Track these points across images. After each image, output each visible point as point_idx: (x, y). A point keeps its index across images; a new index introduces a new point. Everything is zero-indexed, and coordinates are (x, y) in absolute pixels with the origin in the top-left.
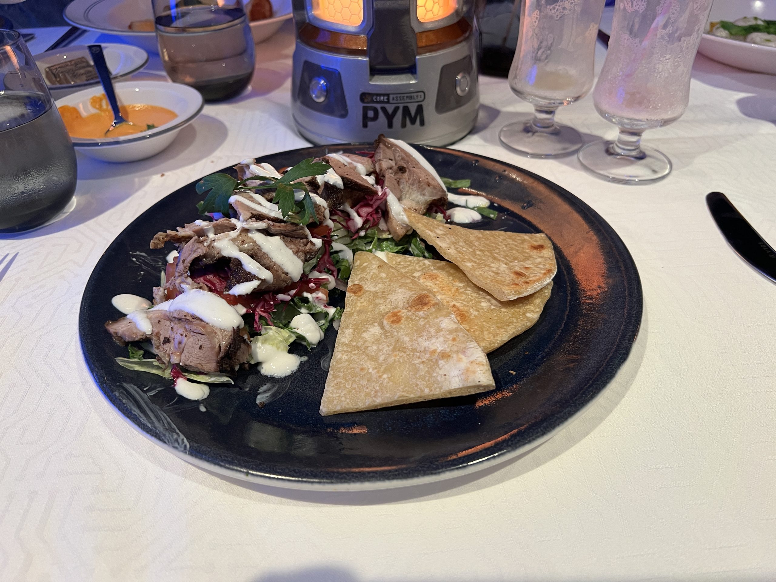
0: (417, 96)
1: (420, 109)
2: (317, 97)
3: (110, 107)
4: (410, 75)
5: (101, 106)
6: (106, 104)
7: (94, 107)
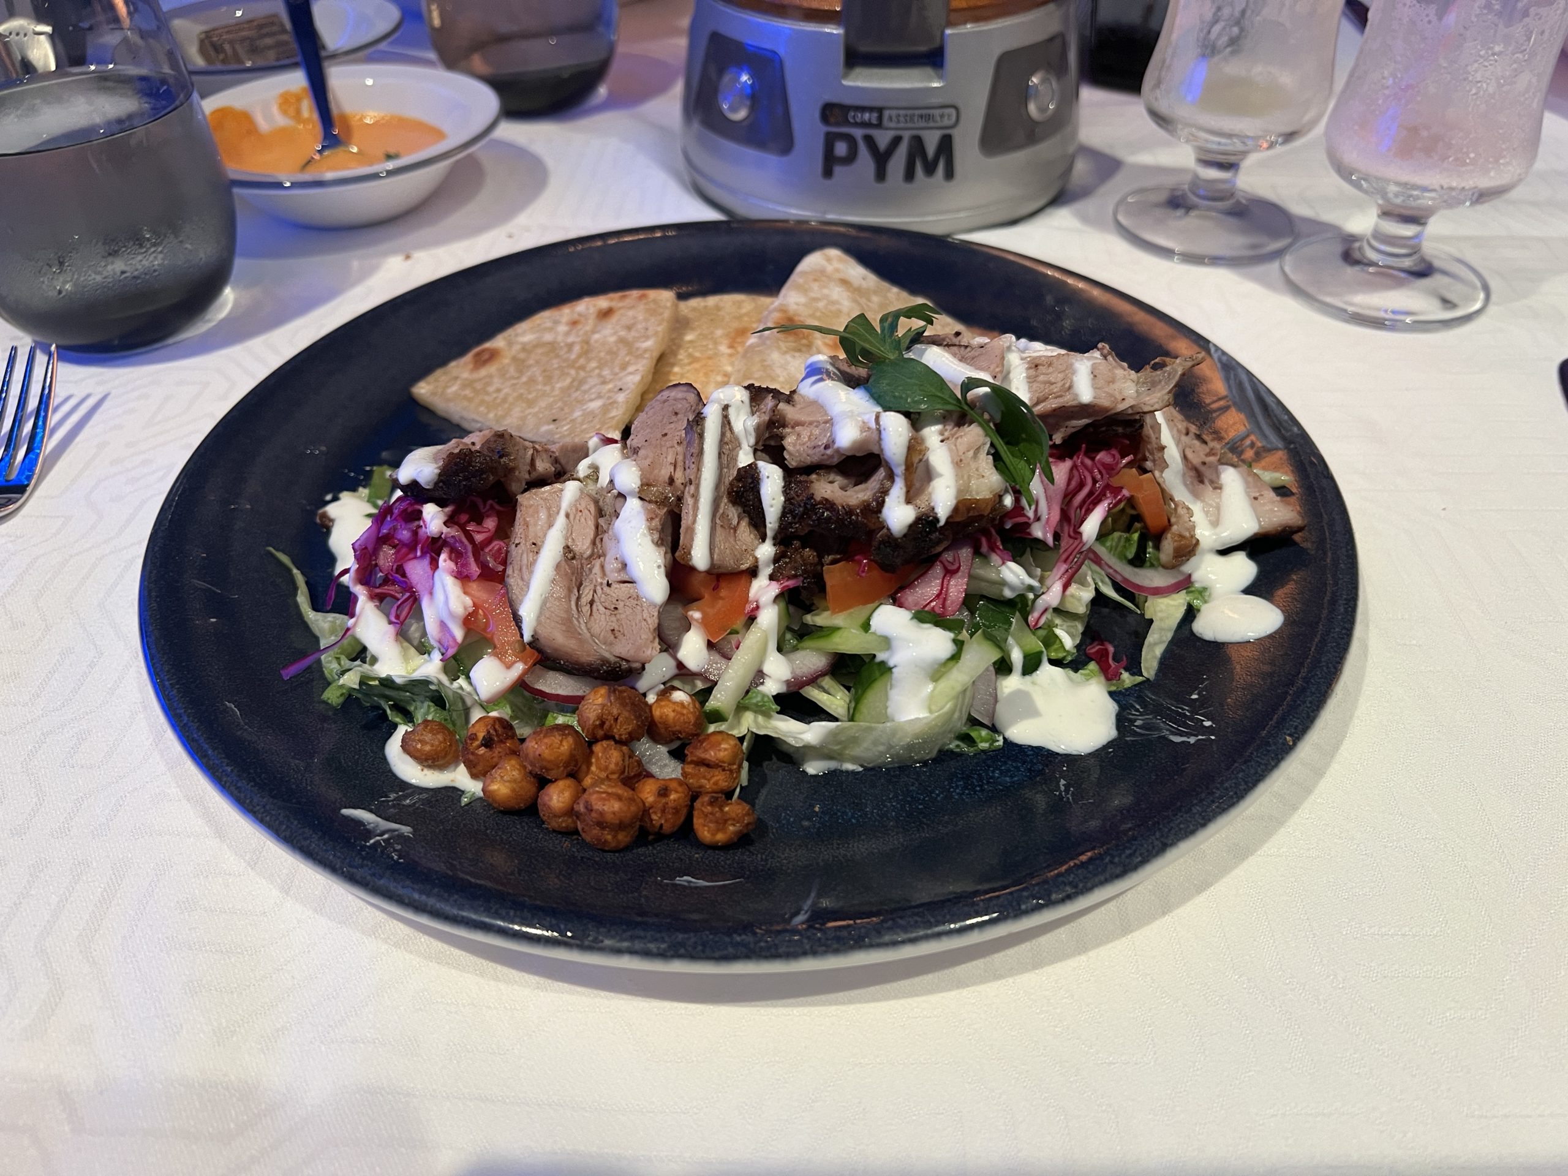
0: (942, 116)
1: (946, 145)
2: (733, 109)
3: (316, 116)
4: (929, 71)
5: (298, 112)
6: (308, 108)
7: (284, 112)
